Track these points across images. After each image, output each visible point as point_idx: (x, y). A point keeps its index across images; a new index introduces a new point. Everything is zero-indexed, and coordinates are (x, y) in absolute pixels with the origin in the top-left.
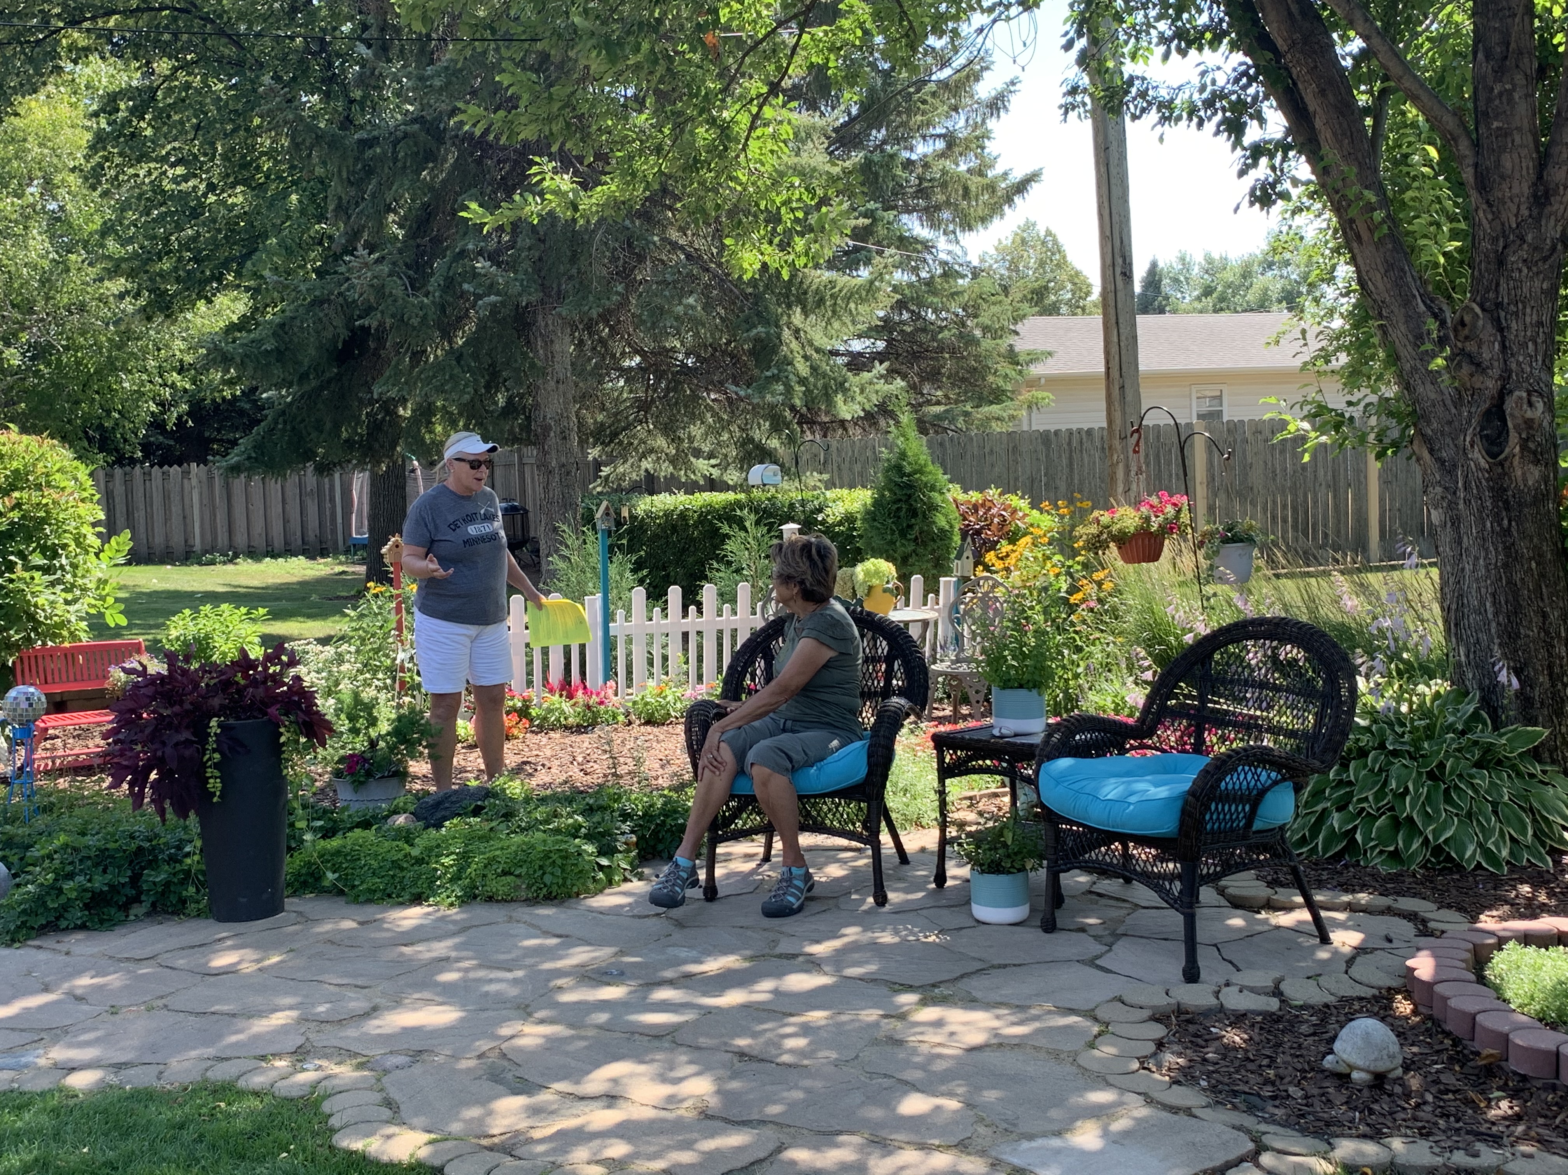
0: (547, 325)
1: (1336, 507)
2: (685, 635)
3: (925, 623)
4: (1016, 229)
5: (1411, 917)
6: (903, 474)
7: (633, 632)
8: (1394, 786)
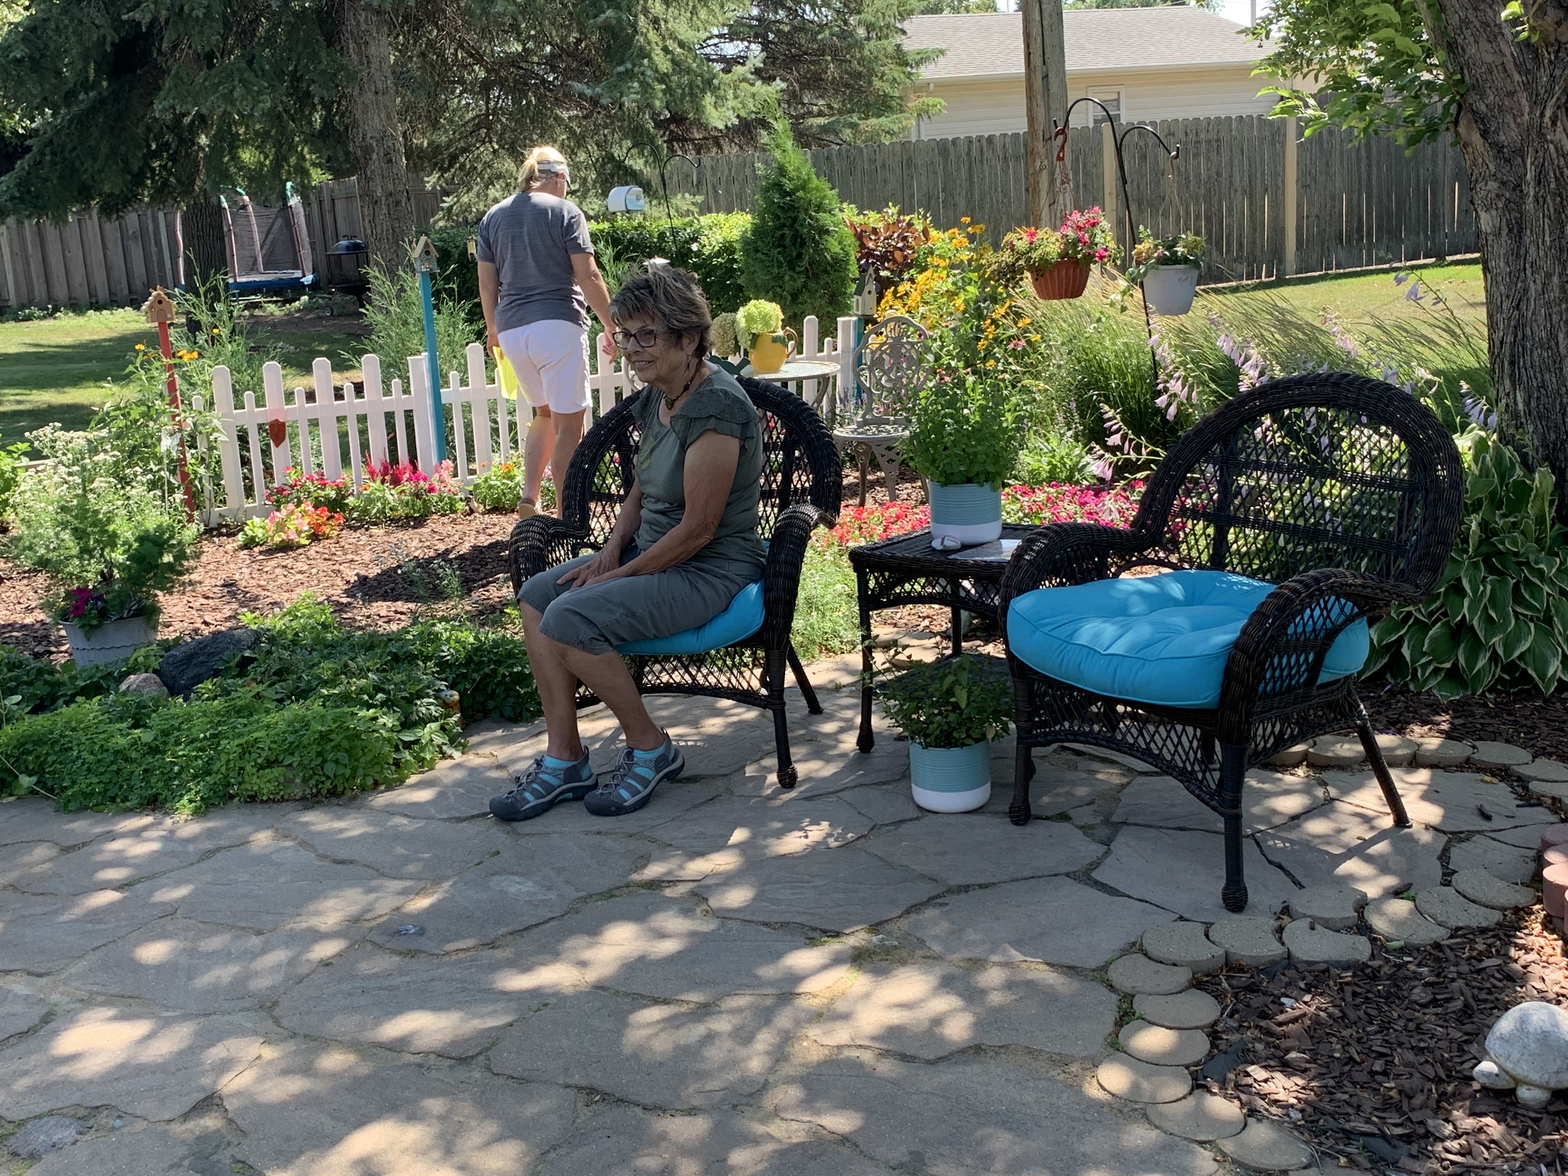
0: (358, 24)
1: (1252, 214)
3: (824, 381)
5: (1503, 773)
6: (784, 193)
7: (470, 398)
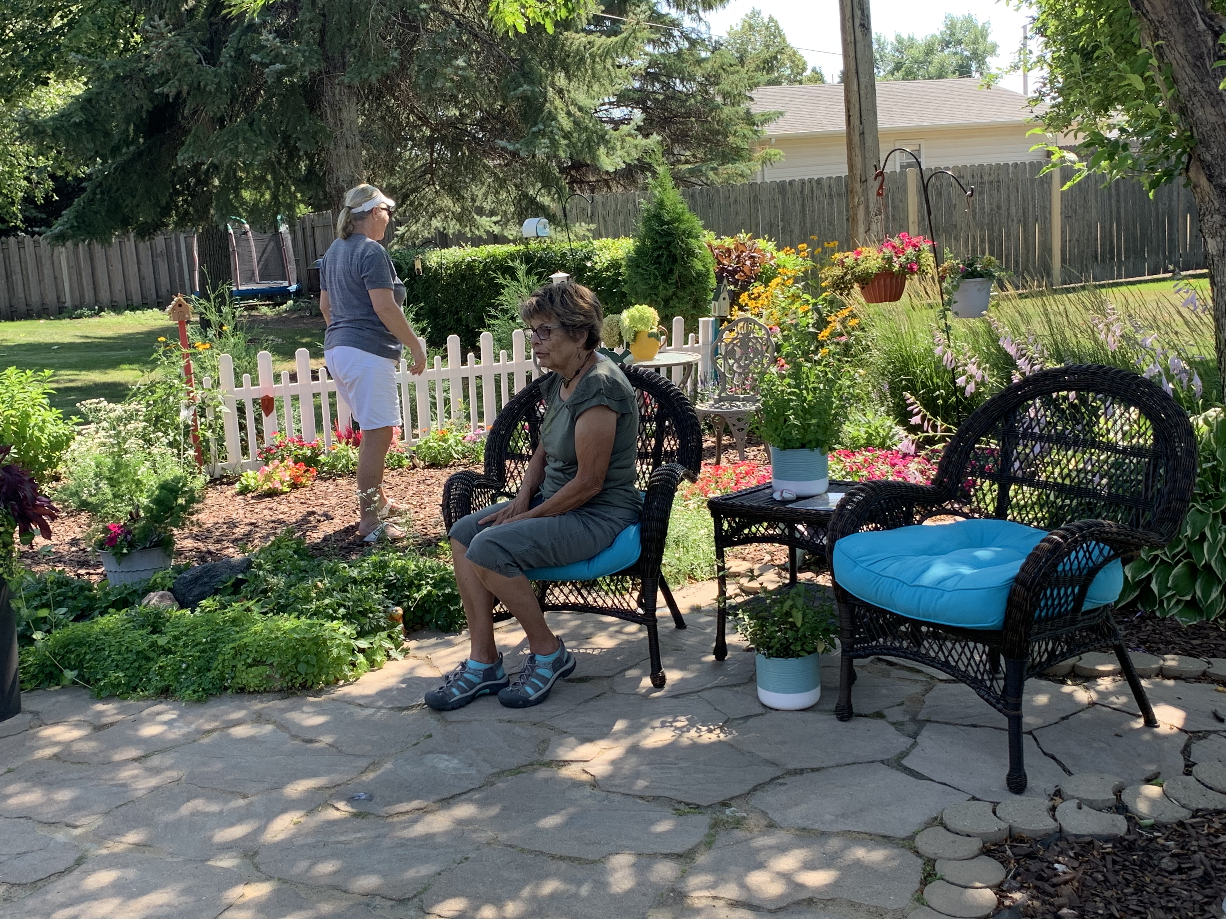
1: (1026, 239)
2: (465, 380)
3: (688, 367)
4: (744, 17)
6: (662, 223)
8: (1189, 532)
